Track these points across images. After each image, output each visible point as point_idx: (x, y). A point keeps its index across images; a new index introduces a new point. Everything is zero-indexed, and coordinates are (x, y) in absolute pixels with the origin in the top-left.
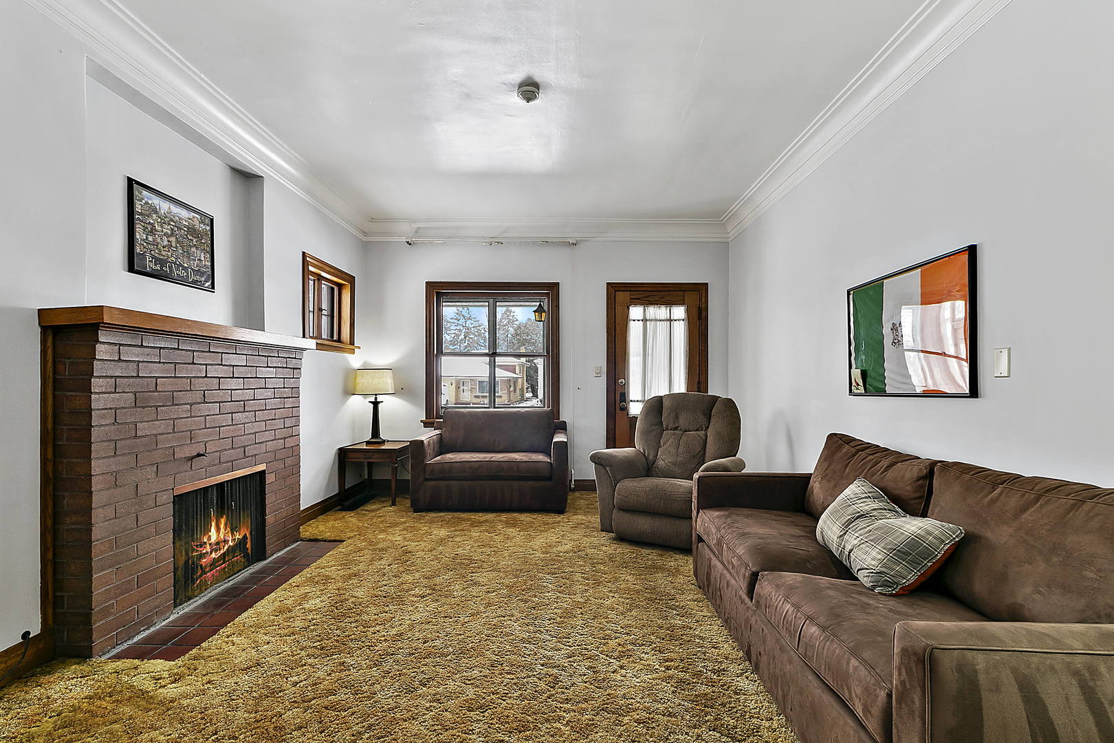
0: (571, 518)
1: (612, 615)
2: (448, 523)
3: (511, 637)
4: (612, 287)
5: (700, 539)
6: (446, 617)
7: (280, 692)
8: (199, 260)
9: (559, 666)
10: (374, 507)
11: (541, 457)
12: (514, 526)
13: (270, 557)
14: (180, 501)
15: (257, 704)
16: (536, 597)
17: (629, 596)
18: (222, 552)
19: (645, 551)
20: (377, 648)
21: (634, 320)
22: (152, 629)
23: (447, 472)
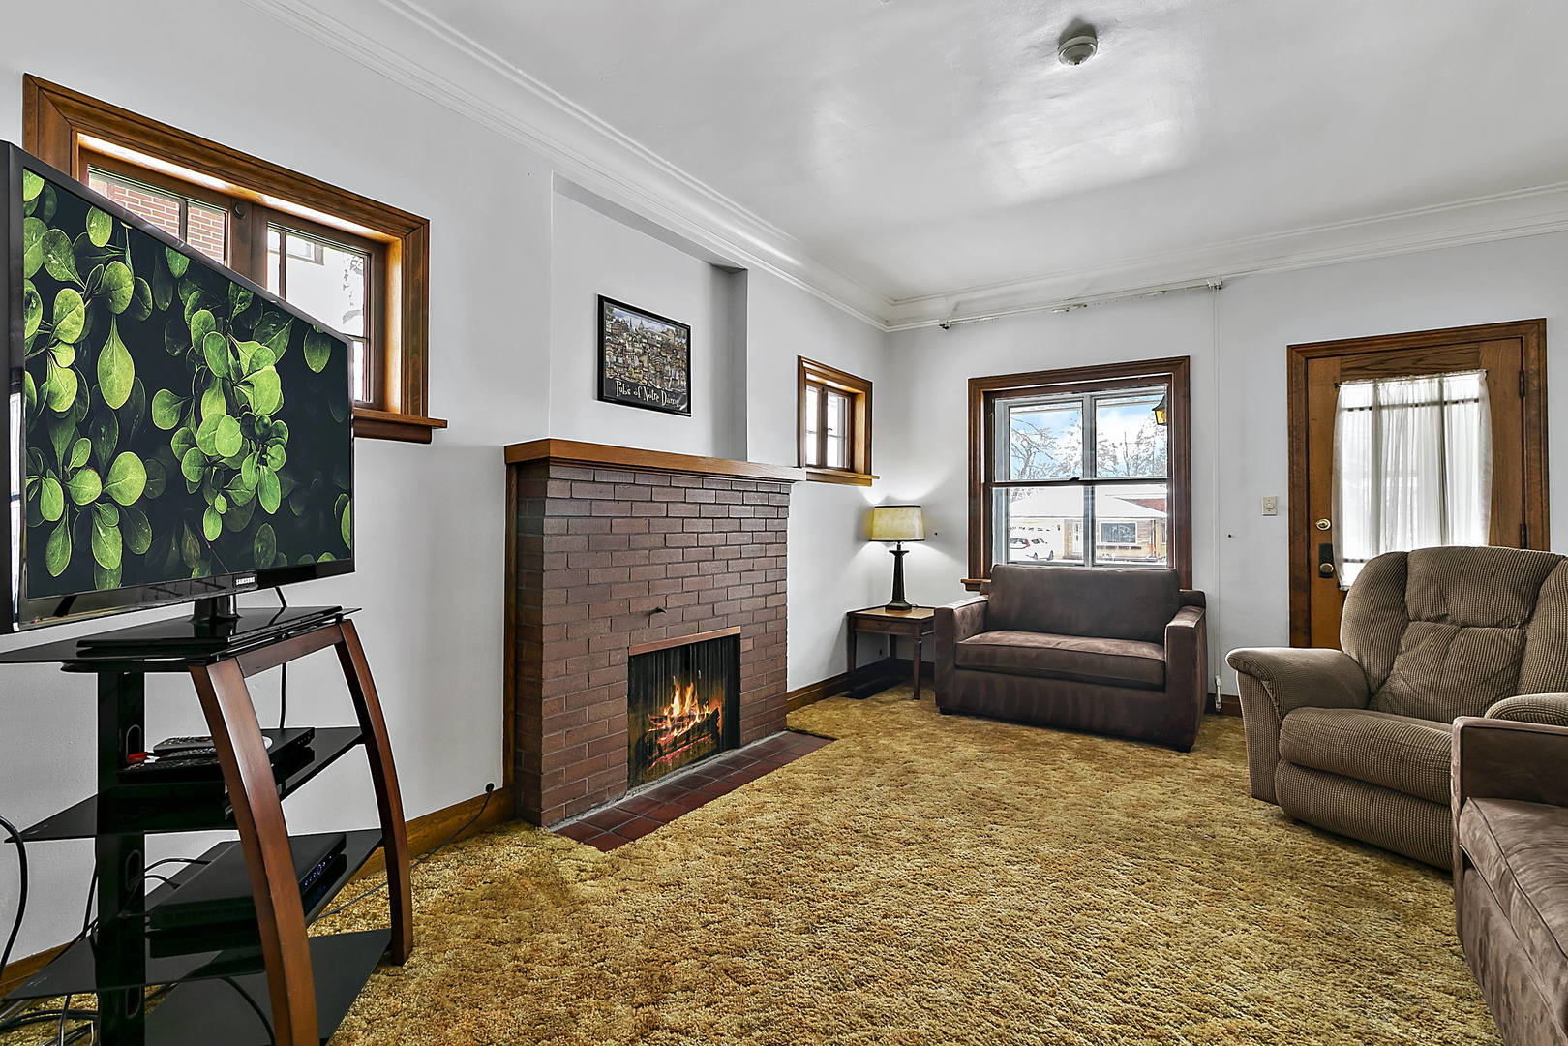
0: (1200, 763)
1: (1232, 967)
2: (985, 737)
3: (1020, 950)
4: (1298, 352)
5: (1467, 864)
6: (928, 885)
7: (687, 928)
8: (674, 379)
9: (1090, 1032)
10: (890, 698)
11: (1146, 650)
12: (1090, 759)
13: (746, 745)
14: (637, 662)
15: (656, 937)
16: (1087, 890)
17: (1283, 939)
18: (686, 729)
19: (1348, 855)
20: (819, 905)
21: (1351, 409)
22: (604, 808)
23: (988, 661)
